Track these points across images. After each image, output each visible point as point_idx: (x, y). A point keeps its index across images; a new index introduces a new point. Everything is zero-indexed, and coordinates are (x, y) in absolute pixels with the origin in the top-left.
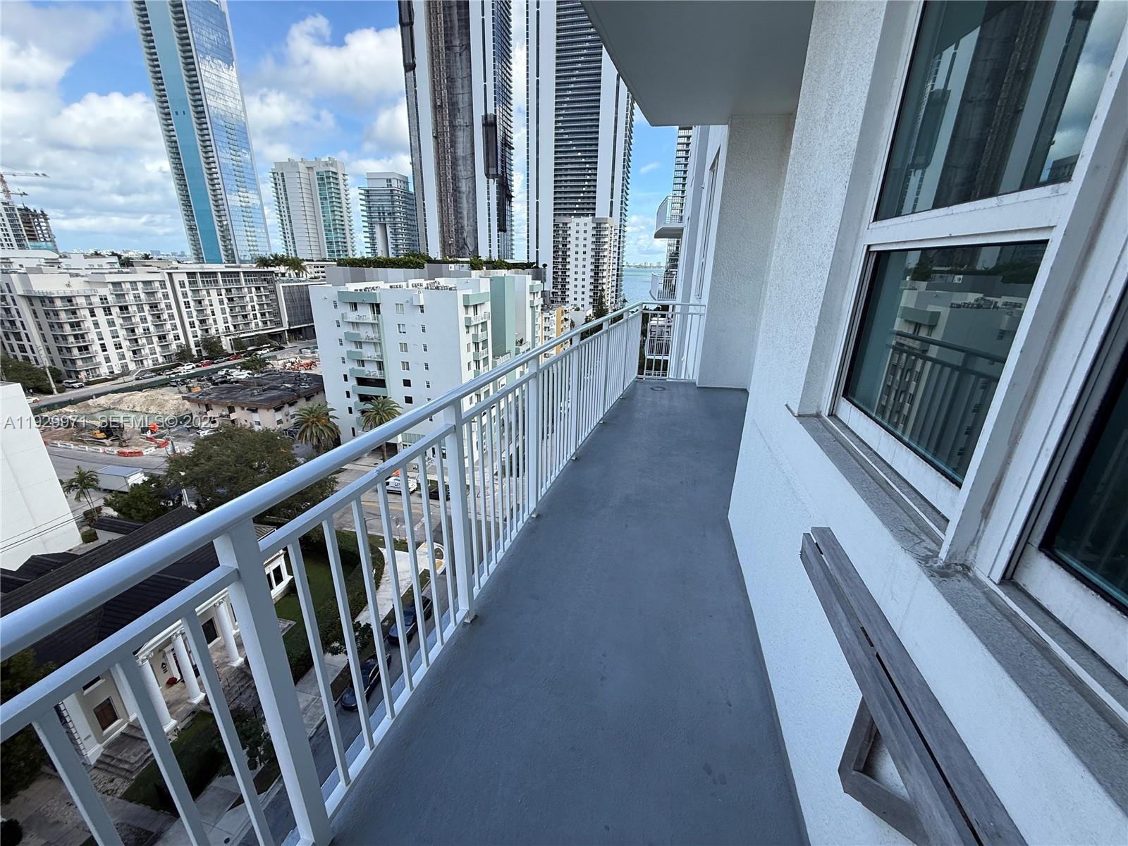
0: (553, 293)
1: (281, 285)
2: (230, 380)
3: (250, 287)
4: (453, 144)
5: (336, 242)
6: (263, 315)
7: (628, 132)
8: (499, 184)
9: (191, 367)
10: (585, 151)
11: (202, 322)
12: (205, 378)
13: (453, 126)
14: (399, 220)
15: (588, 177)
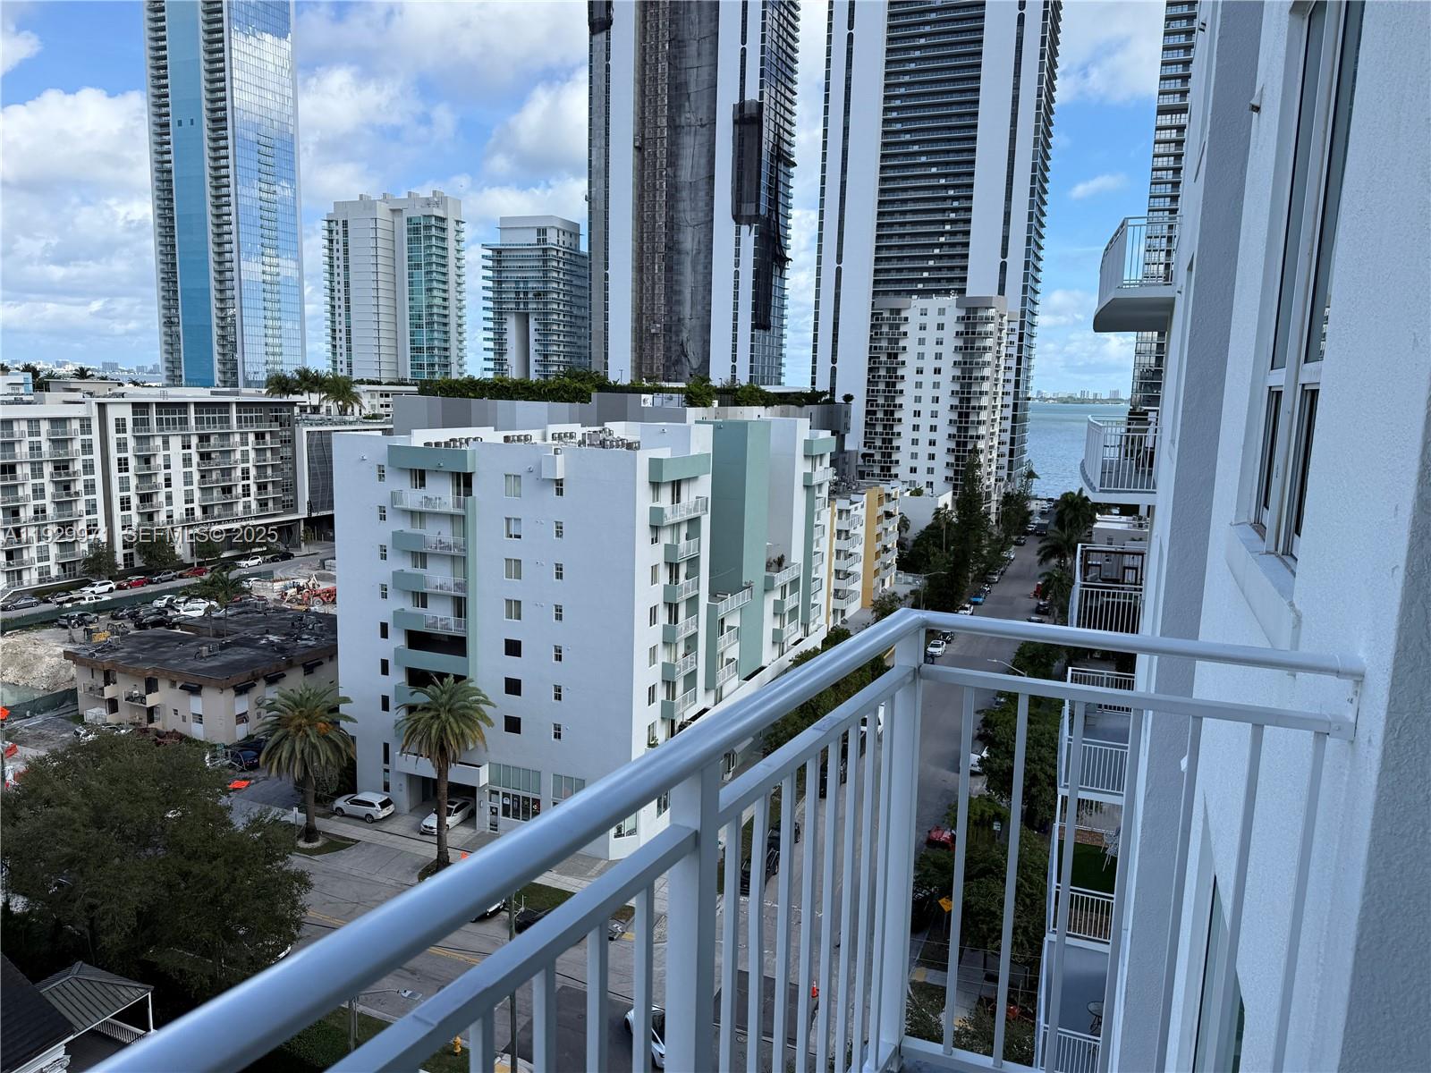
0: (864, 456)
1: (305, 429)
2: (171, 618)
3: (247, 433)
4: (673, 159)
5: (428, 348)
6: (262, 487)
7: (1042, 123)
8: (760, 234)
9: (106, 588)
10: (947, 164)
11: (145, 498)
12: (125, 611)
13: (674, 127)
14: (555, 306)
15: (953, 216)
